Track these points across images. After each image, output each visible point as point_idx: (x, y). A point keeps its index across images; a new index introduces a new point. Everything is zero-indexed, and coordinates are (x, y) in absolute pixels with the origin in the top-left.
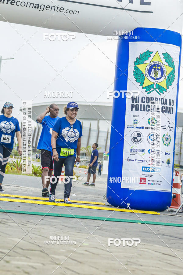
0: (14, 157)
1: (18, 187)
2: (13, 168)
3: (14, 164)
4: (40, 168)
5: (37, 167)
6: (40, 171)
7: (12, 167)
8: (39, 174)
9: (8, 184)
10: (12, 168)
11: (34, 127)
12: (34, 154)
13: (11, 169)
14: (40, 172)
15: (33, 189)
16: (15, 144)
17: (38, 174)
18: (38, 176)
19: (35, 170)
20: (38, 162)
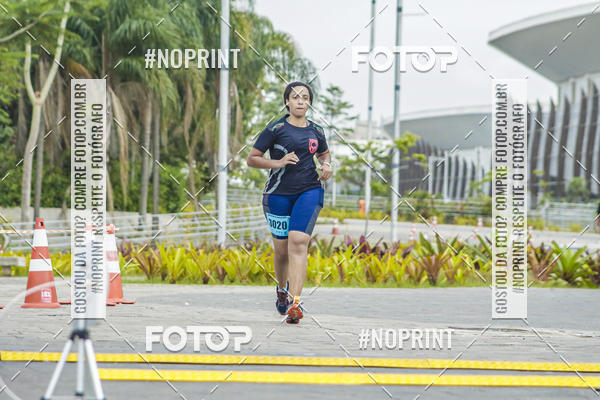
0: (480, 223)
1: (509, 330)
2: (484, 263)
3: (483, 249)
4: (585, 255)
5: (573, 253)
6: (586, 266)
7: (478, 258)
8: (584, 277)
9: (471, 322)
10: (481, 265)
11: (549, 103)
12: (556, 204)
13: (477, 266)
14: (586, 271)
15: (568, 334)
16: (483, 175)
17: (579, 279)
18: (579, 287)
19: (568, 264)
20: (575, 234)
